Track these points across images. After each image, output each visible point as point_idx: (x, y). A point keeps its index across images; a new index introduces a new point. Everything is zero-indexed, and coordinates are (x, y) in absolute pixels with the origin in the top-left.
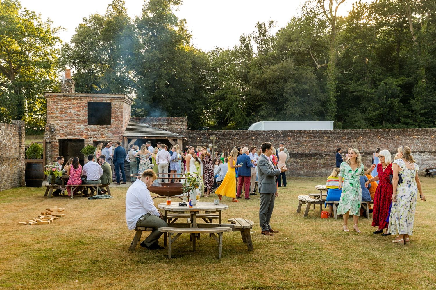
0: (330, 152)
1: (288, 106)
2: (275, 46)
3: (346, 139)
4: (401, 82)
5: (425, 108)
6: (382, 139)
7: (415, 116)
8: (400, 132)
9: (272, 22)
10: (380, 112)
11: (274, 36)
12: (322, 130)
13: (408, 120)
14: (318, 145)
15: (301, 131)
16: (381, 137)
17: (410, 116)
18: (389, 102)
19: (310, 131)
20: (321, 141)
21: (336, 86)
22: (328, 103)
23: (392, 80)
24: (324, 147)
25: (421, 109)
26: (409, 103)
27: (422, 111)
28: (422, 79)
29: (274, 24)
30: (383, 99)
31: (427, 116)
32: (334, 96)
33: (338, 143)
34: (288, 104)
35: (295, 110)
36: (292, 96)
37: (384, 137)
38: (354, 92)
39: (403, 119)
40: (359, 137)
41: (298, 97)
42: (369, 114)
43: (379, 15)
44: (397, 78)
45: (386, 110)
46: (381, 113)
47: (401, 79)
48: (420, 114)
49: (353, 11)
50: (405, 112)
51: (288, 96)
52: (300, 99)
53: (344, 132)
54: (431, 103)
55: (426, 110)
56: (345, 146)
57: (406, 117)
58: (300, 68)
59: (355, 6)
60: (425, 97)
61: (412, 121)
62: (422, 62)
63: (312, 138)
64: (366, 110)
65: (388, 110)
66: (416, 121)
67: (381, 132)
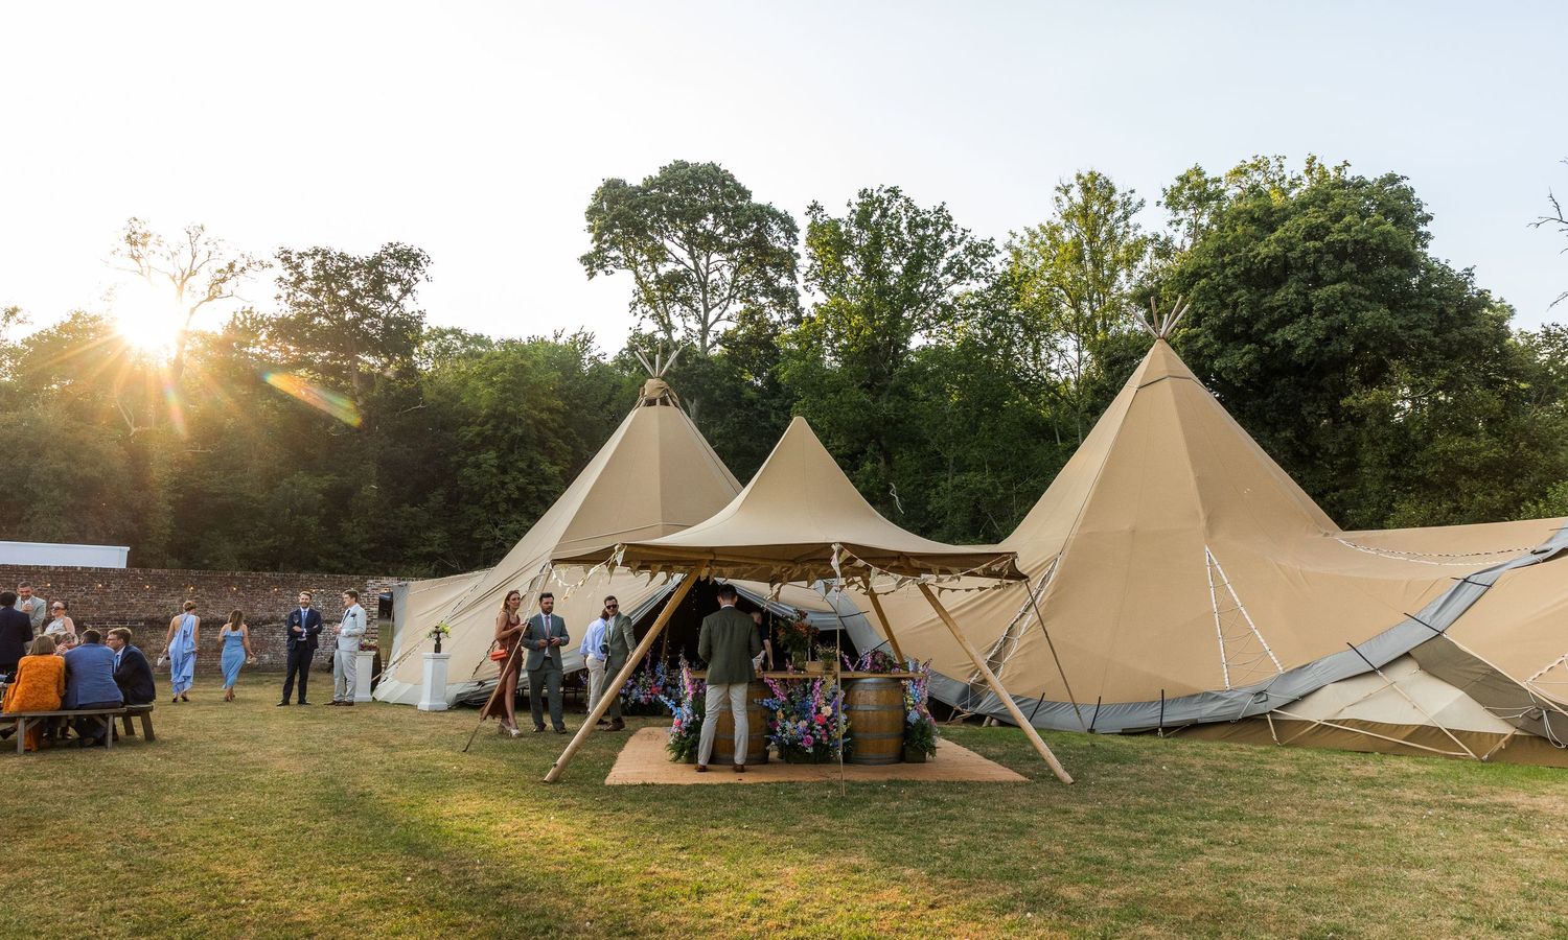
0: (108, 619)
1: (35, 513)
2: (18, 370)
3: (152, 590)
4: (326, 485)
5: (372, 540)
6: (241, 593)
7: (348, 555)
8: (282, 580)
9: (13, 312)
10: (274, 542)
11: (18, 344)
12: (90, 568)
13: (334, 564)
14: (75, 602)
15: (30, 566)
16: (238, 589)
17: (339, 554)
18: (294, 524)
19: (57, 568)
20: (87, 594)
21: (174, 478)
22: (150, 515)
23: (306, 479)
24: (91, 606)
25: (362, 542)
26: (341, 527)
27: (365, 547)
28: (371, 483)
29: (19, 315)
30: (284, 515)
31: (374, 557)
32: (169, 500)
33: (132, 598)
34: (35, 510)
35: (55, 525)
36: (51, 491)
37: (244, 589)
38: (218, 495)
39: (323, 560)
40: (186, 586)
41: (68, 494)
42: (248, 545)
43: (290, 342)
44: (322, 476)
45: (287, 539)
46: (277, 544)
47: (327, 477)
48: (361, 551)
49: (233, 323)
50: (330, 546)
51: (38, 490)
52: (73, 501)
53: (148, 575)
54: (385, 531)
55: (373, 545)
56: (147, 606)
57: (330, 555)
58: (82, 427)
59: (239, 315)
60: (373, 519)
61: (342, 565)
62: (371, 448)
63: (63, 584)
64: (244, 537)
65: (293, 539)
66: (352, 567)
67: (238, 579)
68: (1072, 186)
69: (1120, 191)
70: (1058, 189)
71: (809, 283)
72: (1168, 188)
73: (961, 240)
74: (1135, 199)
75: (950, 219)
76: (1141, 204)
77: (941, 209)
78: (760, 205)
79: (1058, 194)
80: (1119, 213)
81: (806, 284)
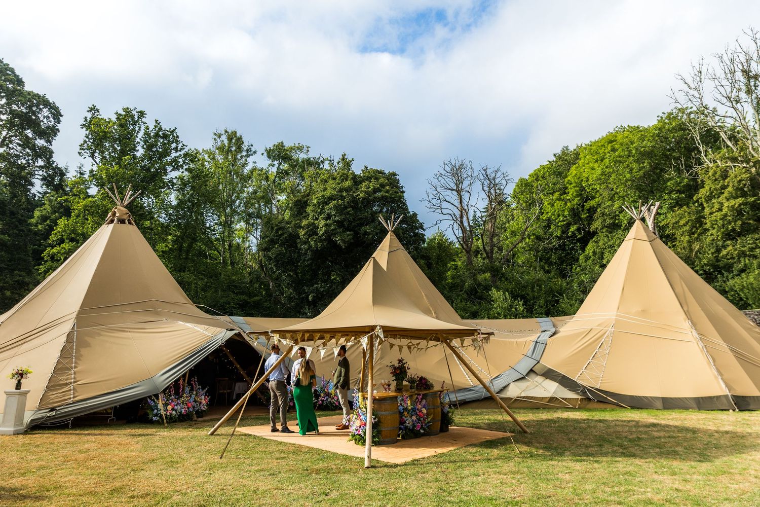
68: (222, 135)
69: (246, 143)
70: (215, 134)
71: (83, 151)
72: (268, 148)
73: (181, 149)
74: (253, 149)
75: (178, 137)
76: (255, 152)
77: (174, 131)
78: (38, 94)
79: (216, 137)
80: (244, 153)
81: (80, 151)
